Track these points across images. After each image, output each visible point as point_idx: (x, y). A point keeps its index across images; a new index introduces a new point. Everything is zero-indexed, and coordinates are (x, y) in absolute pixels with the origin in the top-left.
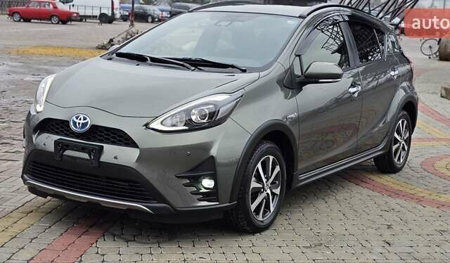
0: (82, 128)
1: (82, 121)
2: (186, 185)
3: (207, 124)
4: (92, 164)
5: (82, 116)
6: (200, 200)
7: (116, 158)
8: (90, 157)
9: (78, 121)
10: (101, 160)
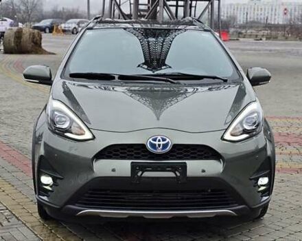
0: (163, 149)
1: (162, 143)
4: (179, 180)
7: (203, 171)
8: (176, 174)
9: (157, 143)
10: (188, 176)
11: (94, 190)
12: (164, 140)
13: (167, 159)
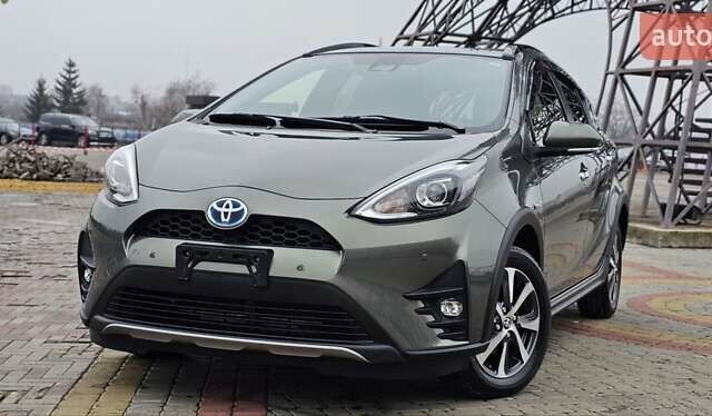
0: (231, 222)
1: (231, 210)
2: (420, 312)
3: (445, 209)
4: (255, 281)
5: (229, 201)
6: (442, 337)
7: (300, 268)
8: (250, 270)
9: (223, 210)
10: (271, 274)
11: (127, 289)
12: (236, 205)
13: (243, 241)
